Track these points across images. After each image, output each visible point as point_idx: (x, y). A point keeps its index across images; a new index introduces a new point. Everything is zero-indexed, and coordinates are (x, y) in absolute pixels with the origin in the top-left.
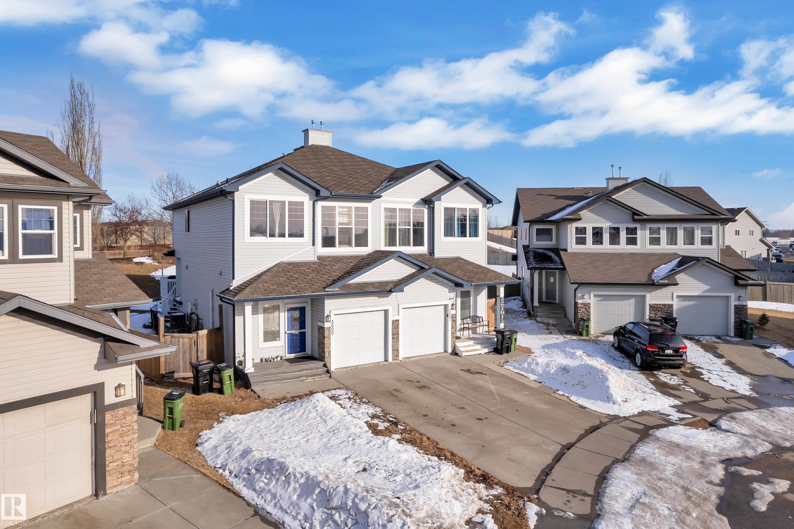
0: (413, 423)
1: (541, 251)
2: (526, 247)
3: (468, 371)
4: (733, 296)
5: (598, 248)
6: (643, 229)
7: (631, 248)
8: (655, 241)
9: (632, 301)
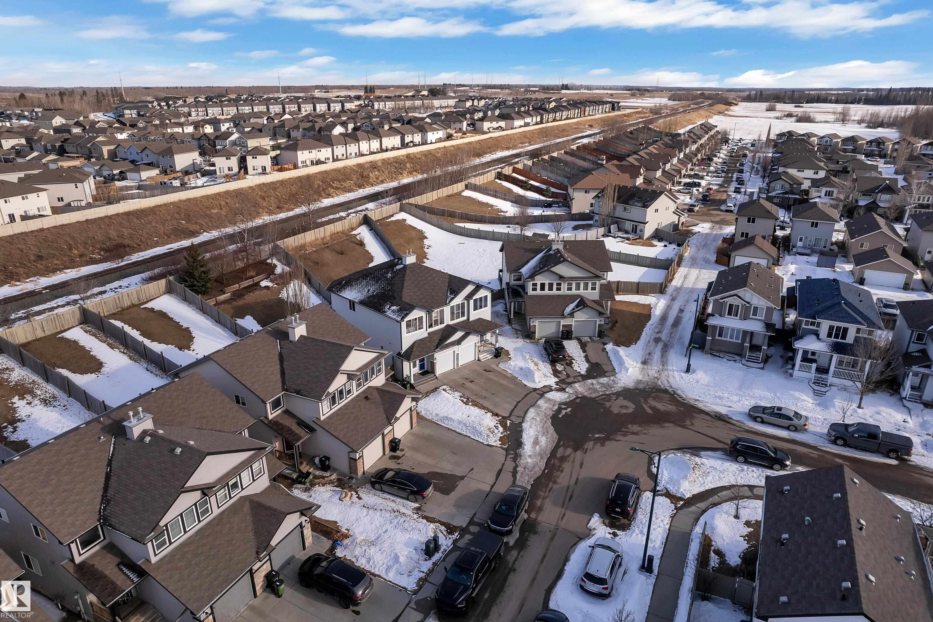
0: (474, 398)
1: (515, 287)
2: (508, 284)
3: (485, 370)
4: (598, 320)
5: (542, 293)
6: (564, 283)
7: (558, 292)
8: (570, 289)
9: (555, 323)
